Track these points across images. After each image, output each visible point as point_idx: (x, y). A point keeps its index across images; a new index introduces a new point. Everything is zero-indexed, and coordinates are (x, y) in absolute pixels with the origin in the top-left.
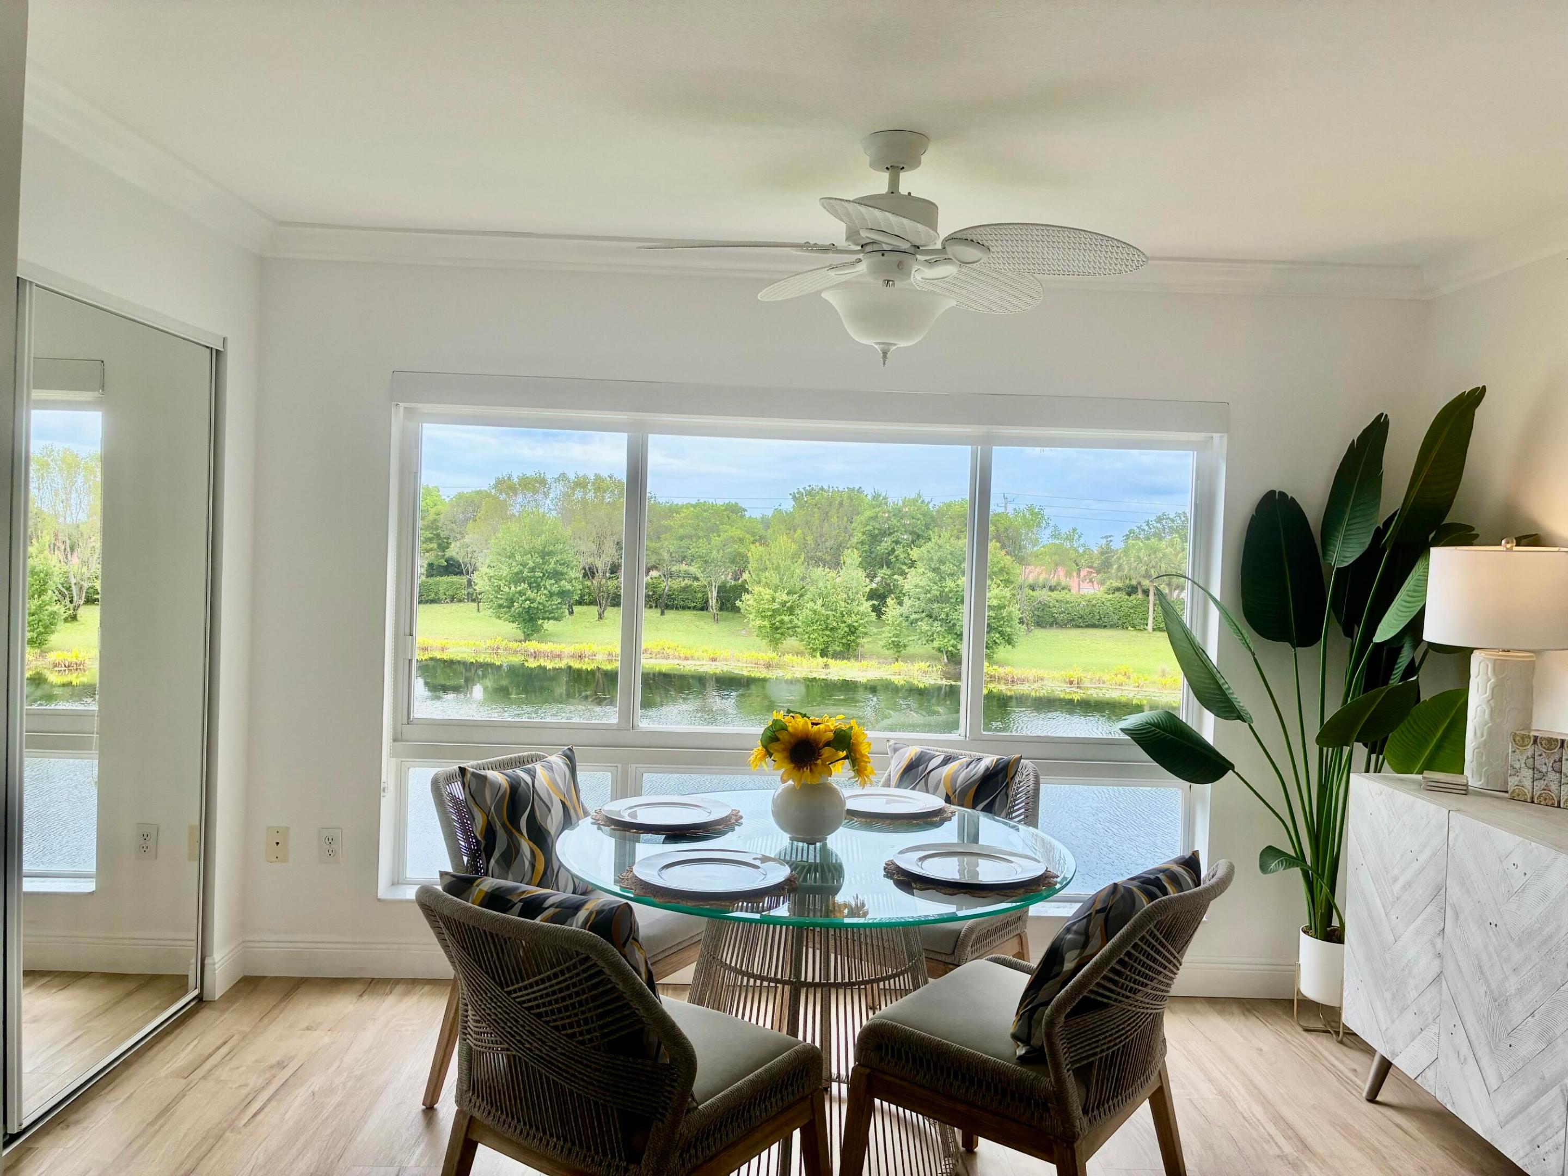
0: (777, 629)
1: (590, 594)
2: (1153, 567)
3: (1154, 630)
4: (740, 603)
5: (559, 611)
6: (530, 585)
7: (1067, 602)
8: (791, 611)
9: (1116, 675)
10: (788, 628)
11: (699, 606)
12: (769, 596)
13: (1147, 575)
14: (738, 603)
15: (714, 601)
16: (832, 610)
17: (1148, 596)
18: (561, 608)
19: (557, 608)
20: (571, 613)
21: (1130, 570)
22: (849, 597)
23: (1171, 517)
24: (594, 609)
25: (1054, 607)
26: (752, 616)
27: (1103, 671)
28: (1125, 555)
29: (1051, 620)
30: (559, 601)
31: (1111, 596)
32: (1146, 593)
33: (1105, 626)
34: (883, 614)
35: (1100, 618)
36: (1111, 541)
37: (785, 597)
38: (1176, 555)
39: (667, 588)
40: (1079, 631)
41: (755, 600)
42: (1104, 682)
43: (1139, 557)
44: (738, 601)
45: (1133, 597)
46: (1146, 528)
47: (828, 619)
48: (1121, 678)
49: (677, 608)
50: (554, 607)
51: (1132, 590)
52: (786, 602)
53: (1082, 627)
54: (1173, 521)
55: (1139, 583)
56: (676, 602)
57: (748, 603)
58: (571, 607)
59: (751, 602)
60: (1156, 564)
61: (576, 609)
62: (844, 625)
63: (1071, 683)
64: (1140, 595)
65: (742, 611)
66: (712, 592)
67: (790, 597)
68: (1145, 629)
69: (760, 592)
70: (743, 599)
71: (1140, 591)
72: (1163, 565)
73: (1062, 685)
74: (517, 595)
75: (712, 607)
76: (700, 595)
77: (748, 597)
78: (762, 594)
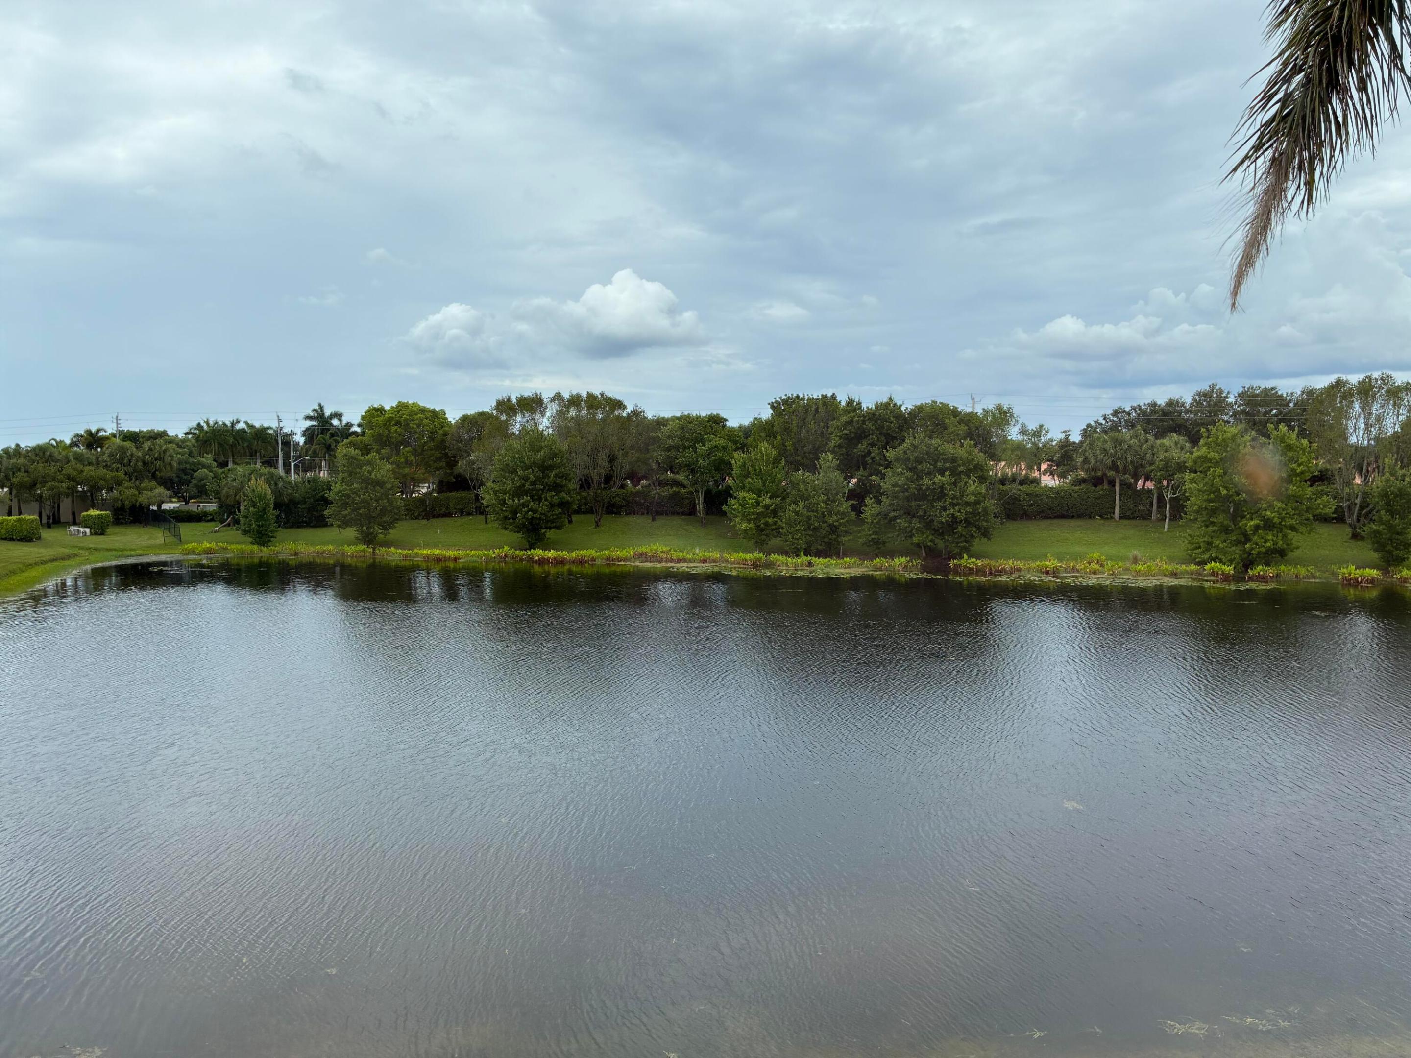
0: (762, 530)
1: (586, 504)
2: (1119, 458)
3: (1121, 518)
4: (726, 508)
5: (560, 520)
6: (532, 497)
7: (1037, 495)
8: (775, 513)
9: (1089, 563)
10: (773, 530)
11: (687, 511)
12: (753, 501)
13: (1114, 467)
14: (724, 508)
15: (701, 506)
16: (813, 511)
17: (1114, 486)
18: (561, 518)
19: (558, 518)
20: (570, 522)
21: (1096, 462)
22: (829, 498)
23: (1127, 410)
24: (592, 518)
25: (1025, 500)
26: (737, 520)
27: (1076, 560)
28: (1090, 448)
29: (1021, 513)
30: (560, 511)
31: (1077, 488)
32: (1112, 483)
33: (1073, 517)
34: (862, 513)
35: (1069, 509)
36: (1069, 435)
37: (768, 501)
38: (1141, 446)
39: (657, 496)
40: (1049, 521)
41: (740, 504)
42: (1078, 571)
43: (1105, 450)
44: (724, 506)
45: (1100, 487)
46: (1104, 422)
47: (810, 520)
48: (1096, 566)
49: (667, 514)
50: (555, 517)
51: (1097, 481)
52: (769, 506)
53: (1050, 518)
54: (1129, 414)
55: (1105, 474)
56: (665, 508)
57: (734, 507)
58: (570, 516)
59: (736, 506)
60: (1122, 455)
61: (575, 518)
62: (825, 524)
63: (1047, 572)
64: (1106, 486)
65: (728, 515)
66: (699, 498)
67: (773, 501)
68: (1112, 518)
69: (745, 498)
70: (729, 503)
71: (1105, 481)
72: (1128, 456)
73: (1039, 575)
74: (521, 507)
75: (699, 512)
76: (687, 501)
77: (733, 501)
78: (747, 499)
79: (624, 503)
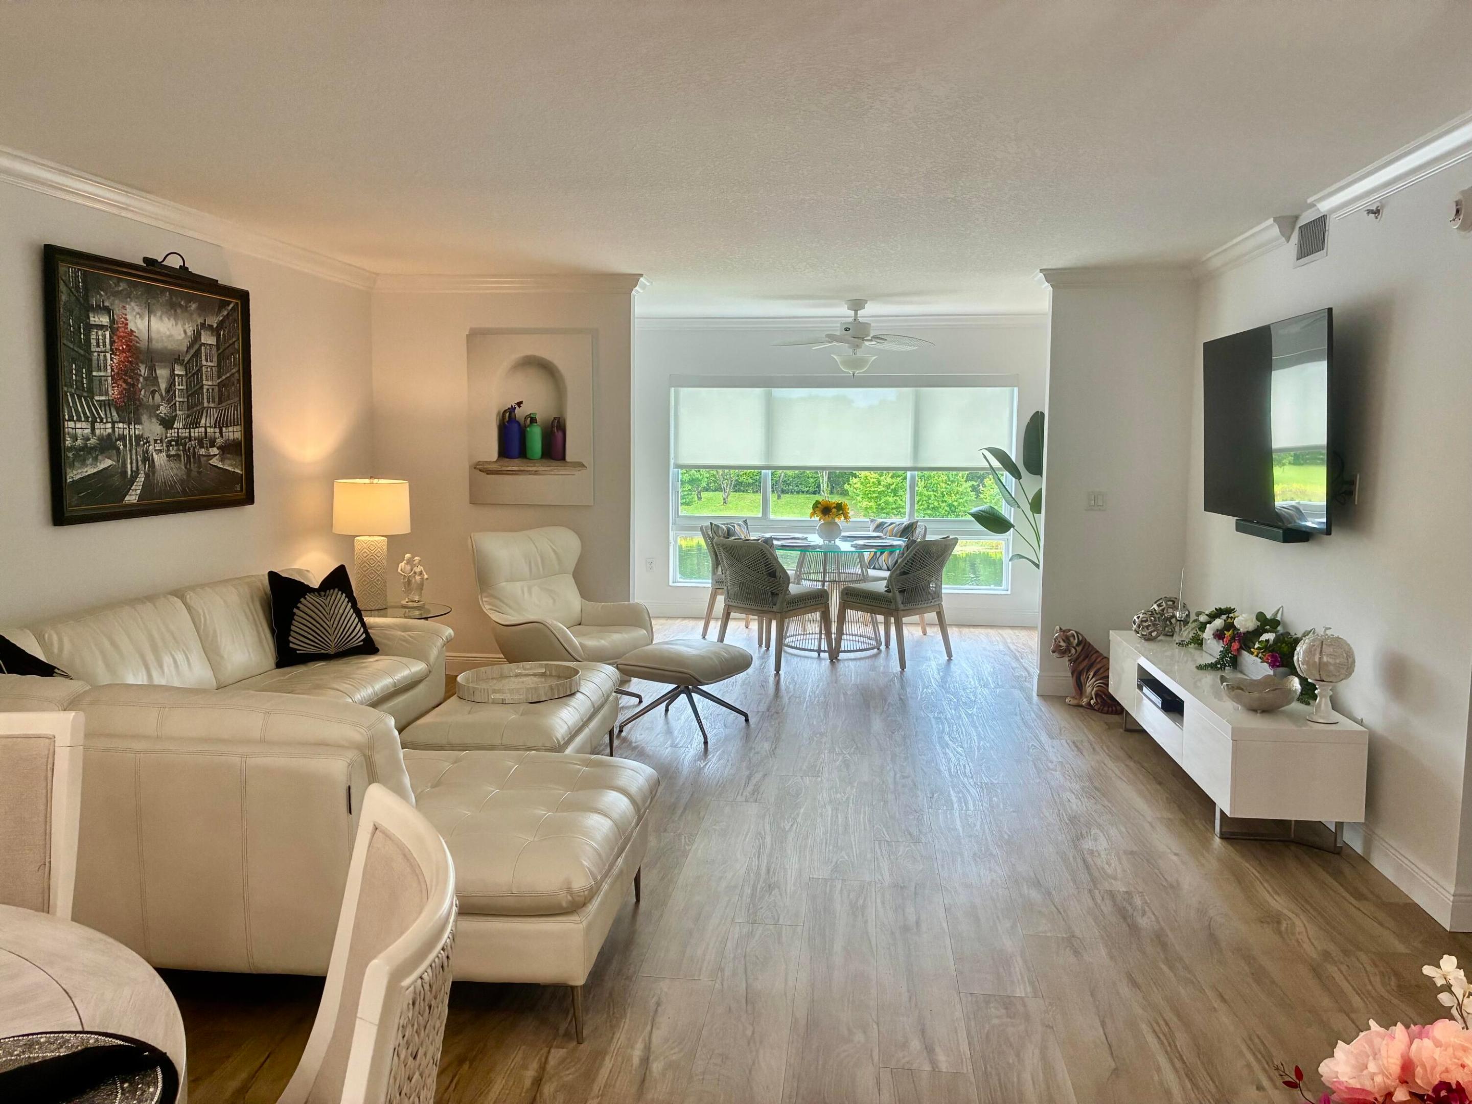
0: (882, 509)
1: (715, 482)
4: (848, 486)
5: (690, 497)
8: (895, 492)
10: (893, 509)
11: (811, 490)
12: (875, 480)
14: (846, 486)
15: (825, 485)
16: (933, 491)
18: (691, 494)
19: (688, 494)
20: (699, 499)
22: (949, 479)
24: (719, 495)
26: (859, 498)
30: (690, 487)
34: (981, 493)
37: (889, 480)
39: (783, 475)
41: (862, 483)
44: (846, 485)
47: (929, 499)
49: (792, 493)
50: (685, 493)
52: (890, 485)
56: (791, 487)
57: (855, 486)
58: (699, 493)
59: (858, 485)
61: (704, 495)
62: (944, 504)
65: (850, 493)
66: (823, 477)
67: (894, 480)
69: (866, 477)
70: (851, 483)
75: (822, 490)
76: (812, 480)
77: (855, 480)
78: (869, 478)
79: (751, 481)
